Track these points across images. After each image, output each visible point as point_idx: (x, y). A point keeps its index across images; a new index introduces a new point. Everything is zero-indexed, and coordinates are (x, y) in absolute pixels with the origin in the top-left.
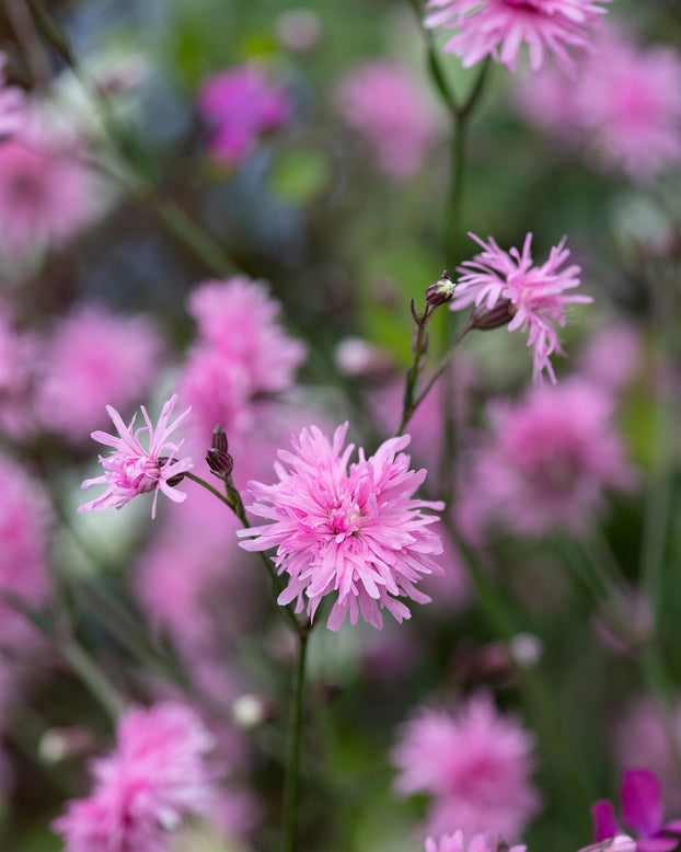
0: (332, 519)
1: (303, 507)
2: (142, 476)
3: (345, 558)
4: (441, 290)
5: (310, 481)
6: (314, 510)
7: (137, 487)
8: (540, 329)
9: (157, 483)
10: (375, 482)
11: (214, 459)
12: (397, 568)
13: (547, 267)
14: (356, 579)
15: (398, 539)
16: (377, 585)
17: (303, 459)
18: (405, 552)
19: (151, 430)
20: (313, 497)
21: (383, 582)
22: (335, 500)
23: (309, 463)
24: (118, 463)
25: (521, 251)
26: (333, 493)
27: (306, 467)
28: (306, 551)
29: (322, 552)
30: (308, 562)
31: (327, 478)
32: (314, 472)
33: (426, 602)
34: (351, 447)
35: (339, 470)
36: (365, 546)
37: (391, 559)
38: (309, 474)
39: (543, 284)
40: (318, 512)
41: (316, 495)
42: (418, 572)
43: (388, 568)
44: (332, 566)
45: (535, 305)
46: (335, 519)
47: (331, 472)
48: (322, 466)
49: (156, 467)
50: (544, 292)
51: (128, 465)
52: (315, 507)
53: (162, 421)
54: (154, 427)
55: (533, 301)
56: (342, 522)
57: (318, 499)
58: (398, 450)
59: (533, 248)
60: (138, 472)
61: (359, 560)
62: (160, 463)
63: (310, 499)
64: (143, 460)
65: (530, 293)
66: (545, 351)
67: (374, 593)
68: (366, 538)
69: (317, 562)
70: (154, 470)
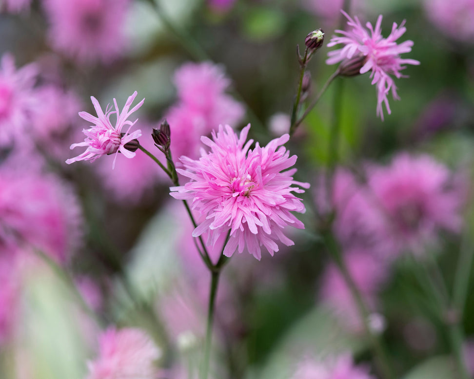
0: (232, 184)
1: (214, 173)
2: (109, 141)
3: (238, 208)
4: (314, 36)
5: (220, 158)
6: (221, 177)
7: (104, 149)
8: (382, 76)
9: (118, 147)
10: (263, 162)
11: (157, 135)
12: (272, 218)
13: (391, 38)
14: (244, 222)
15: (274, 198)
16: (258, 226)
17: (218, 145)
18: (278, 208)
19: (118, 114)
20: (222, 169)
21: (260, 224)
22: (236, 171)
23: (221, 147)
24: (94, 132)
25: (374, 26)
26: (235, 167)
27: (219, 149)
28: (213, 201)
29: (224, 203)
30: (214, 208)
31: (232, 158)
32: (224, 153)
33: (291, 245)
34: (251, 142)
35: (241, 154)
36: (252, 203)
37: (268, 212)
38: (221, 154)
39: (387, 48)
40: (224, 178)
41: (224, 168)
42: (286, 221)
43: (266, 217)
44: (229, 212)
45: (380, 62)
46: (234, 183)
47: (236, 155)
48: (230, 150)
49: (119, 138)
50: (387, 53)
51: (100, 134)
52: (222, 175)
53: (126, 108)
54: (120, 112)
55: (380, 59)
56: (238, 185)
57: (225, 170)
58: (280, 144)
59: (382, 26)
60: (106, 138)
61: (247, 210)
62: (122, 135)
63: (219, 169)
64: (111, 131)
65: (377, 53)
66: (384, 90)
67: (254, 231)
68: (254, 198)
69: (220, 209)
70: (117, 139)
